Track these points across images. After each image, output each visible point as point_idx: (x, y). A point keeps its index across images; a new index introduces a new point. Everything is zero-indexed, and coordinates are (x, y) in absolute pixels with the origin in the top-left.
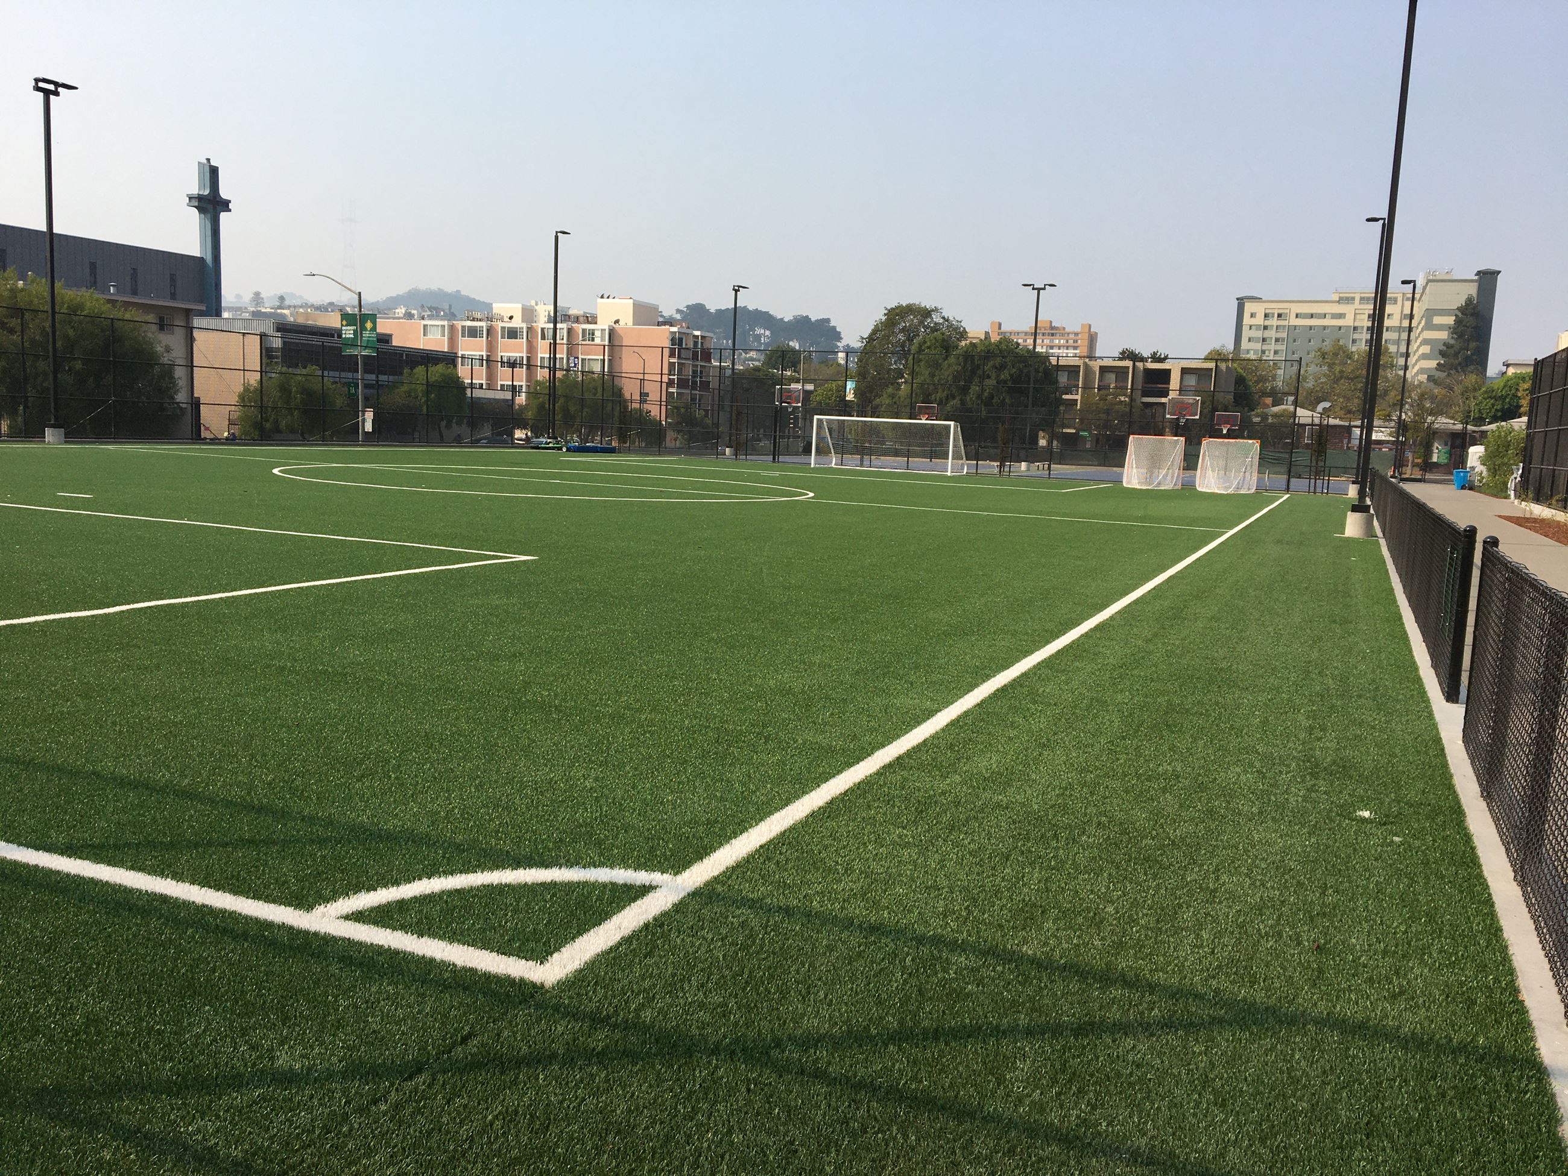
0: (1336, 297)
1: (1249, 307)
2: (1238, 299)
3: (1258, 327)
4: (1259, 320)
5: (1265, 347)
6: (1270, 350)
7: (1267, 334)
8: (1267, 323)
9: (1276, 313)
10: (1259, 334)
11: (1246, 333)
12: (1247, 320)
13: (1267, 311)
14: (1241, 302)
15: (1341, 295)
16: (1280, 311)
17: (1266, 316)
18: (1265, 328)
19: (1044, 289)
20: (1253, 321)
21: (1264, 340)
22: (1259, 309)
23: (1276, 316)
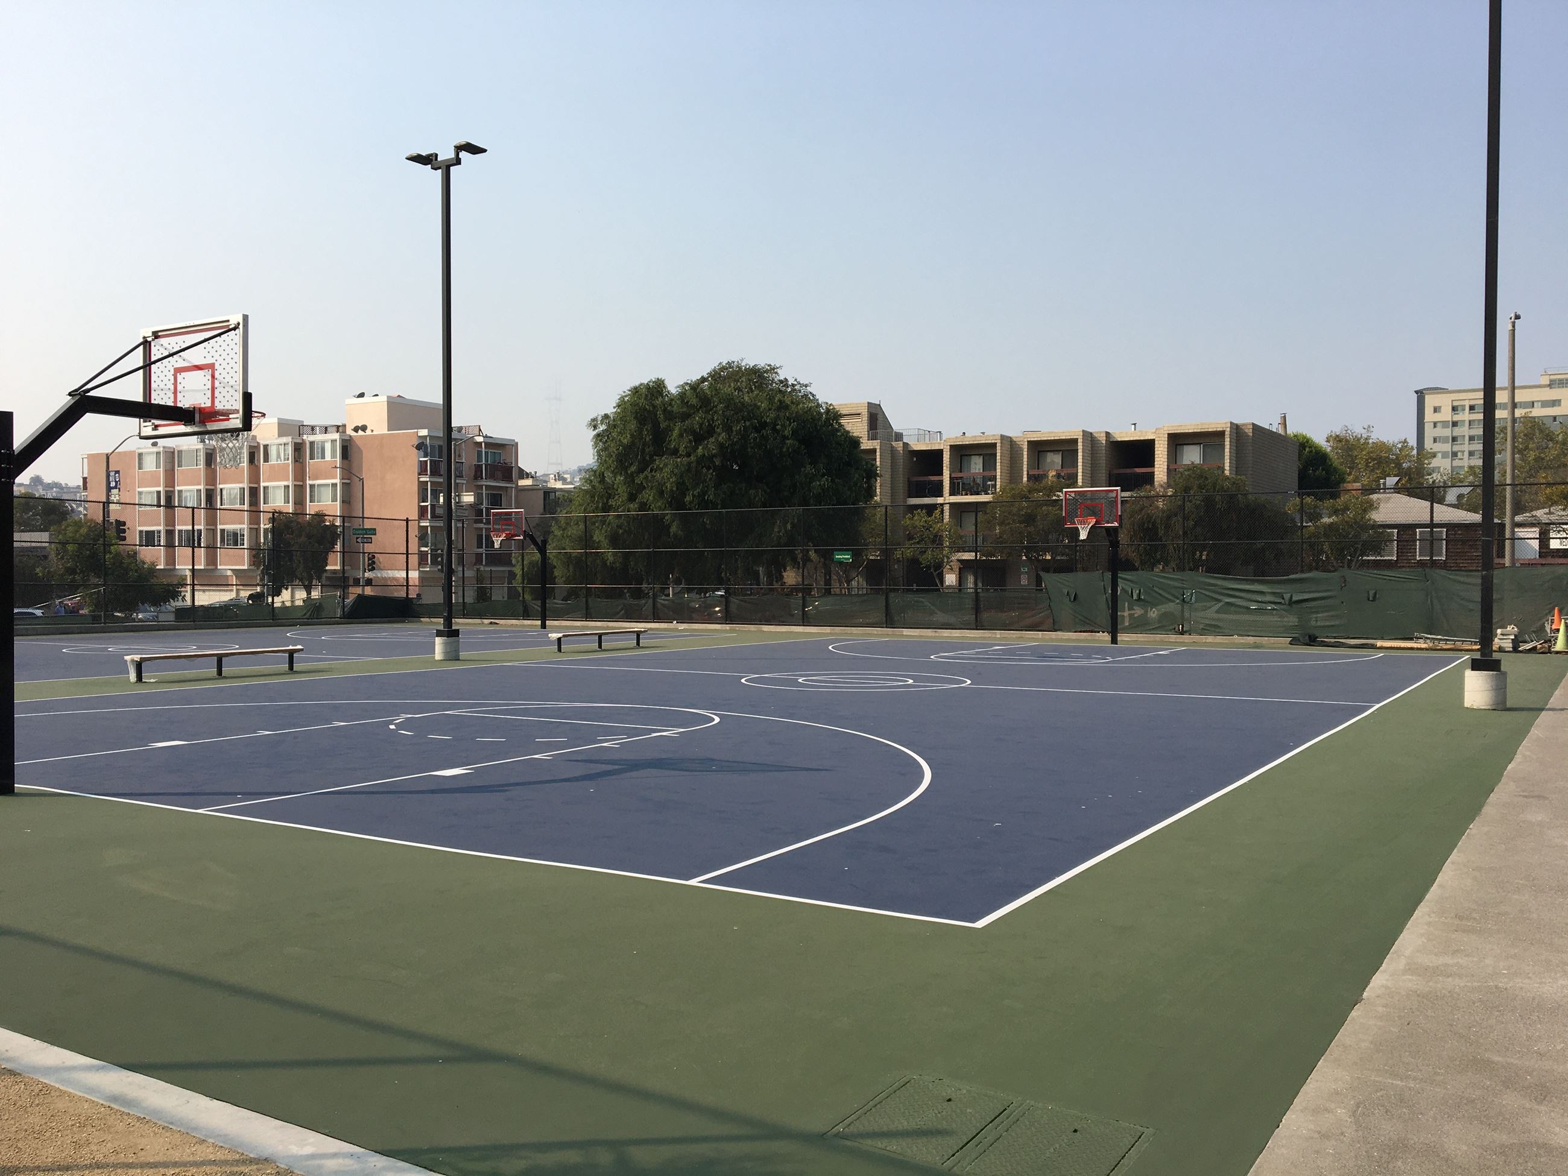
0: (1545, 381)
1: (1430, 401)
2: (1417, 392)
3: (1445, 424)
4: (1446, 415)
5: (1456, 448)
6: (1463, 452)
7: (1457, 432)
8: (1456, 418)
9: (1467, 404)
10: (1447, 432)
11: (1429, 432)
12: (1429, 416)
13: (1455, 404)
14: (1420, 395)
15: (1553, 377)
16: (1473, 403)
17: (1454, 409)
18: (1455, 424)
19: (458, 162)
20: (1438, 417)
21: (1454, 439)
22: (1445, 402)
23: (1467, 408)
